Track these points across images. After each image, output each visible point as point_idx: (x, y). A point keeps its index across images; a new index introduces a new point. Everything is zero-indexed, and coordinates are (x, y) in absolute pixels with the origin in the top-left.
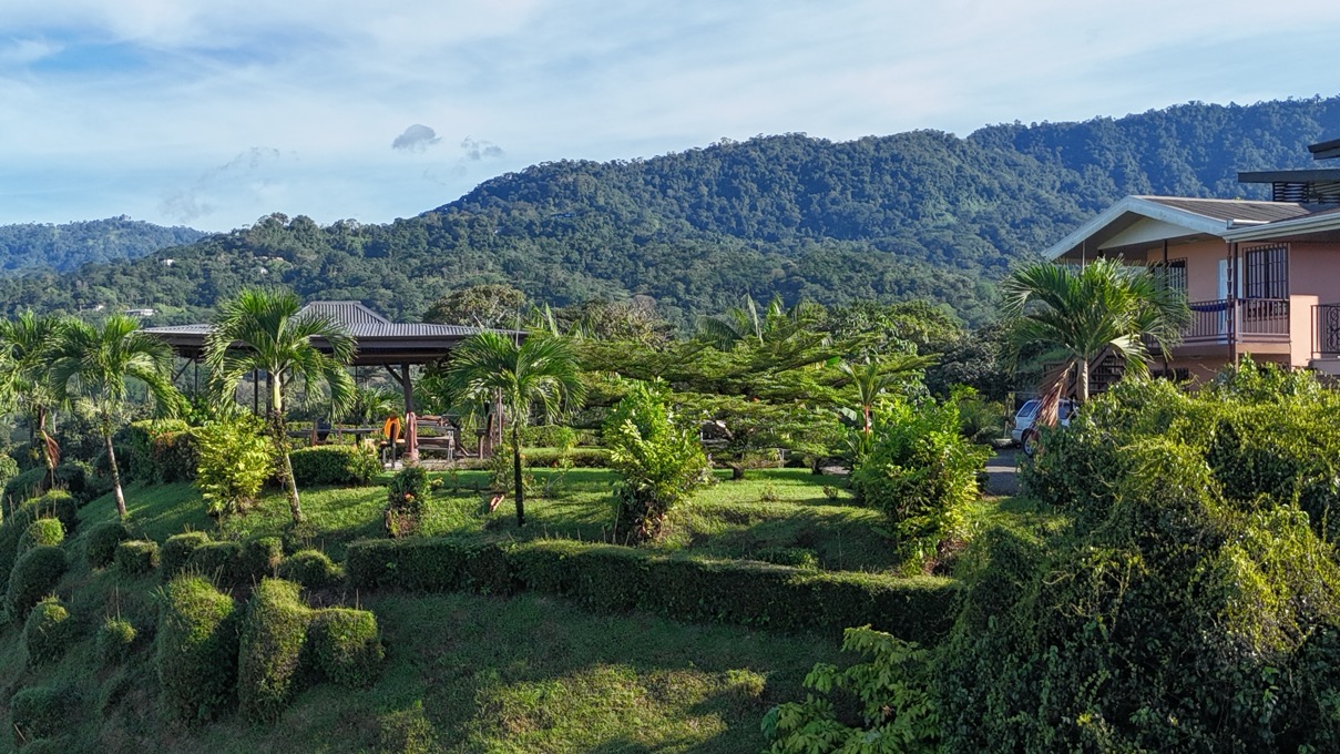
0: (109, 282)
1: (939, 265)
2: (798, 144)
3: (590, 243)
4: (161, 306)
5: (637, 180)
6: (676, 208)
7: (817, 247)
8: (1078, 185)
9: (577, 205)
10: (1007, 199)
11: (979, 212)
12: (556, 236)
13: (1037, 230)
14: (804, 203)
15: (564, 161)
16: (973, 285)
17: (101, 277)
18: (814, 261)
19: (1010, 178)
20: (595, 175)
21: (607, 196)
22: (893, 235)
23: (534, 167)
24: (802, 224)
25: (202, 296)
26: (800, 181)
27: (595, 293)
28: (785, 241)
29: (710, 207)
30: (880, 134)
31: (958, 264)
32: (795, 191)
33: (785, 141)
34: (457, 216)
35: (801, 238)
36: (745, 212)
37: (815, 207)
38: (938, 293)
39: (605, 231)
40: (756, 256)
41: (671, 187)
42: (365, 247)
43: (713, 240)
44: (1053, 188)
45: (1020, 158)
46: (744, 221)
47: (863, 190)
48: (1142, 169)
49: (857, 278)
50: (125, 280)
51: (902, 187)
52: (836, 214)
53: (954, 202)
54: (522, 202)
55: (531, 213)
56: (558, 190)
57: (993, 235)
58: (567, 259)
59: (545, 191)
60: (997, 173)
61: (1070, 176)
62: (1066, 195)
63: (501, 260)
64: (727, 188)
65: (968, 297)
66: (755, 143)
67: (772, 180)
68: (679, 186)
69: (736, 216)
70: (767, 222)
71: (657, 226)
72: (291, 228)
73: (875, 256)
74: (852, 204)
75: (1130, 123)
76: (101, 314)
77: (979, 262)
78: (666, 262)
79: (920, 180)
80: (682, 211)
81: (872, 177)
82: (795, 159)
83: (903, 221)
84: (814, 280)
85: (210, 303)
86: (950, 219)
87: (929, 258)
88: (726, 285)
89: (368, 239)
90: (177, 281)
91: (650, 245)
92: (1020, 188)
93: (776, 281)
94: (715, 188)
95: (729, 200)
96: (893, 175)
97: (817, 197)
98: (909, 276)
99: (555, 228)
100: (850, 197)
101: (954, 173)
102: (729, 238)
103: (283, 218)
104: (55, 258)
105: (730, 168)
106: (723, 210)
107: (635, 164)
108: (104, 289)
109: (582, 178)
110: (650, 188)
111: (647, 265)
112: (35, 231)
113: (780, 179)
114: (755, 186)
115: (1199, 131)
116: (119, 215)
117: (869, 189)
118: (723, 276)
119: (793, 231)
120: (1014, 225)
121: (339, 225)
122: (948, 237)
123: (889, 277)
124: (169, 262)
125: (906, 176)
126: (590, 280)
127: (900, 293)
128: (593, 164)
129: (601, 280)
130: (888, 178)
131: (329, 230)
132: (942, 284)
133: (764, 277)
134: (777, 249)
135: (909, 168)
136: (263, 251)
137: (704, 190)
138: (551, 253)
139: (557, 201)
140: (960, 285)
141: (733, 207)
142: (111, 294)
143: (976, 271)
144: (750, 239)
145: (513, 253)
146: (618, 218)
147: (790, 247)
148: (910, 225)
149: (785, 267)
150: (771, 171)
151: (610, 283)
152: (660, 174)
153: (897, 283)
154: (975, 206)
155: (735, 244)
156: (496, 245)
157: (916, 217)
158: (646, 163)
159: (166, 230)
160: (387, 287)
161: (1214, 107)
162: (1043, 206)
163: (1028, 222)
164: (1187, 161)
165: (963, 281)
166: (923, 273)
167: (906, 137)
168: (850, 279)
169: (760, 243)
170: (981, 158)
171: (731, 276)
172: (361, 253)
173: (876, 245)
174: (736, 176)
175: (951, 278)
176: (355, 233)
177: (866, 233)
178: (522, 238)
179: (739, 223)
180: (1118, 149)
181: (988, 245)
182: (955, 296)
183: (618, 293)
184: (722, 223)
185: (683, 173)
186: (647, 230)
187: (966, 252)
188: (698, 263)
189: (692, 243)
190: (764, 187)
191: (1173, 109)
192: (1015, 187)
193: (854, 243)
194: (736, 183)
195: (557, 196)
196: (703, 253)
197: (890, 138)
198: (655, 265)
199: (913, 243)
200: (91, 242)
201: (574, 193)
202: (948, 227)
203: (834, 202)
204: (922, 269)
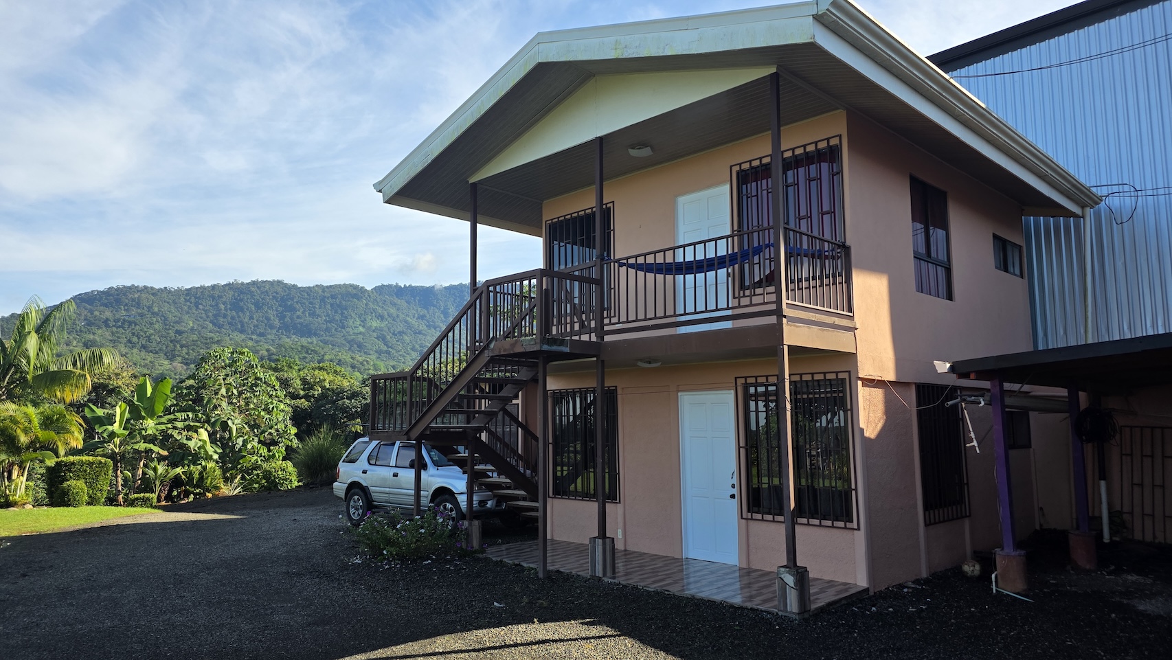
1: (355, 353)
2: (279, 285)
3: (145, 333)
5: (180, 299)
6: (204, 315)
7: (287, 341)
8: (426, 317)
9: (139, 311)
10: (391, 321)
11: (376, 327)
12: (123, 328)
13: (406, 337)
14: (282, 318)
15: (133, 285)
18: (285, 348)
19: (393, 311)
20: (153, 294)
21: (160, 307)
22: (331, 336)
23: (113, 287)
24: (280, 328)
26: (280, 306)
27: (146, 361)
28: (269, 336)
29: (225, 316)
30: (325, 284)
31: (365, 353)
32: (277, 311)
33: (272, 283)
35: (278, 335)
36: (246, 320)
37: (287, 319)
38: (353, 367)
39: (156, 326)
41: (201, 304)
43: (226, 334)
44: (414, 317)
45: (398, 301)
46: (246, 325)
47: (314, 312)
49: (309, 357)
51: (336, 312)
52: (300, 324)
53: (364, 321)
54: (102, 307)
55: (108, 314)
56: (127, 301)
57: (384, 339)
58: (130, 341)
59: (118, 301)
60: (386, 308)
61: (423, 312)
62: (420, 320)
63: (83, 340)
64: (236, 306)
65: (370, 369)
66: (254, 283)
67: (263, 304)
68: (207, 304)
69: (241, 322)
70: (260, 326)
71: (191, 325)
73: (319, 346)
74: (309, 319)
77: (376, 352)
78: (194, 345)
79: (346, 309)
80: (207, 317)
81: (320, 306)
82: (277, 293)
83: (336, 329)
86: (361, 329)
87: (350, 349)
91: (185, 335)
92: (398, 316)
94: (229, 306)
95: (237, 313)
96: (331, 305)
97: (289, 314)
98: (338, 358)
99: (123, 323)
100: (307, 315)
101: (364, 306)
105: (239, 295)
106: (233, 318)
107: (179, 290)
109: (144, 296)
110: (188, 304)
111: (182, 346)
113: (268, 304)
114: (253, 306)
117: (318, 311)
119: (274, 332)
120: (394, 334)
122: (360, 338)
125: (339, 306)
128: (152, 288)
129: (151, 354)
130: (328, 306)
132: (356, 362)
134: (264, 341)
135: (340, 302)
137: (222, 307)
138: (118, 337)
139: (126, 308)
140: (365, 363)
141: (239, 317)
143: (374, 357)
144: (249, 335)
145: (92, 337)
146: (166, 319)
147: (272, 340)
148: (340, 332)
149: (268, 350)
150: (263, 299)
151: (157, 356)
152: (195, 297)
154: (375, 324)
156: (81, 331)
157: (343, 327)
158: (186, 290)
162: (409, 326)
163: (401, 333)
165: (367, 361)
166: (346, 357)
167: (340, 286)
168: (305, 358)
170: (378, 300)
173: (321, 341)
174: (241, 300)
175: (361, 359)
177: (315, 334)
178: (100, 328)
179: (242, 326)
181: (380, 343)
182: (362, 368)
183: (161, 362)
184: (232, 325)
185: (210, 297)
186: (185, 327)
187: (369, 347)
189: (212, 335)
190: (258, 306)
192: (395, 315)
193: (309, 340)
194: (242, 304)
195: (126, 305)
196: (218, 341)
197: (331, 286)
198: (187, 347)
199: (341, 341)
201: (138, 303)
202: (360, 333)
203: (298, 317)
204: (345, 354)
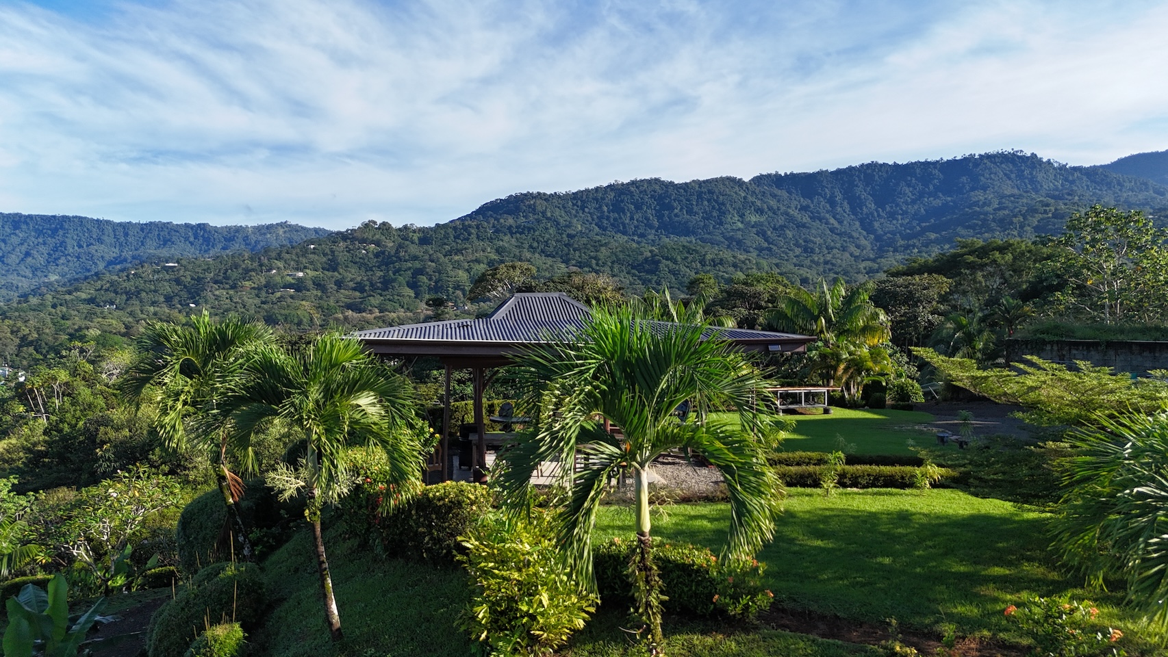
0: (279, 258)
1: (735, 251)
4: (308, 271)
5: (568, 203)
6: (590, 219)
7: (668, 241)
8: (810, 207)
9: (536, 217)
10: (771, 214)
11: (756, 222)
12: (524, 233)
13: (788, 232)
14: (660, 217)
16: (754, 262)
17: (273, 255)
18: (666, 248)
19: (773, 203)
20: (545, 200)
21: (552, 212)
22: (709, 234)
24: (658, 228)
25: (330, 265)
26: (658, 204)
28: (650, 237)
29: (608, 218)
30: (701, 179)
31: (745, 250)
32: (655, 209)
33: (649, 182)
34: (470, 222)
35: (658, 236)
36: (627, 221)
37: (666, 218)
38: (735, 266)
39: (551, 231)
40: (635, 245)
41: (587, 207)
42: (419, 239)
43: (610, 236)
44: (796, 209)
45: (778, 192)
46: (627, 225)
47: (692, 209)
48: (844, 199)
50: (288, 256)
51: (713, 208)
52: (678, 222)
53: (742, 216)
54: (506, 215)
55: (510, 221)
56: (525, 208)
57: (762, 233)
58: (531, 247)
59: (518, 209)
60: (766, 200)
61: (805, 202)
62: (803, 212)
64: (617, 207)
66: (633, 183)
67: (642, 203)
68: (592, 206)
69: (622, 223)
70: (640, 227)
71: (580, 228)
72: (379, 228)
73: (700, 245)
74: (686, 217)
75: (839, 173)
76: (274, 275)
77: (757, 249)
78: (585, 248)
79: (723, 204)
80: (593, 220)
81: (697, 202)
82: (655, 192)
83: (714, 227)
84: (667, 259)
85: (335, 270)
87: (729, 247)
88: (618, 261)
89: (421, 235)
90: (316, 257)
91: (576, 239)
92: (778, 209)
93: (646, 259)
94: (611, 208)
95: (619, 214)
96: (709, 201)
97: (666, 212)
98: (719, 257)
99: (524, 229)
100: (685, 213)
101: (743, 200)
102: (619, 235)
103: (375, 223)
104: (249, 244)
105: (620, 196)
106: (615, 219)
107: (567, 194)
108: (276, 261)
110: (575, 207)
111: (575, 250)
112: (238, 229)
113: (647, 203)
114: (633, 207)
115: (877, 177)
116: (284, 221)
117: (695, 209)
118: (616, 256)
119: (653, 231)
120: (774, 229)
121: (405, 227)
122: (739, 235)
123: (709, 257)
124: (312, 246)
125: (716, 201)
126: (543, 258)
127: (714, 266)
128: (545, 194)
130: (706, 203)
131: (400, 229)
133: (640, 257)
134: (645, 241)
135: (718, 197)
136: (363, 241)
137: (605, 209)
138: (522, 243)
139: (525, 214)
140: (747, 262)
141: (621, 218)
142: (280, 264)
143: (755, 254)
144: (630, 235)
145: (501, 243)
146: (558, 224)
147: (652, 240)
148: (718, 228)
149: (651, 251)
150: (642, 199)
151: (555, 260)
152: (580, 199)
153: (713, 260)
154: (754, 218)
155: (622, 239)
156: (492, 238)
157: (721, 224)
159: (310, 229)
160: (432, 261)
161: (885, 165)
162: (791, 219)
163: (782, 227)
164: (869, 194)
166: (727, 255)
167: (716, 180)
168: (686, 258)
169: (636, 238)
170: (757, 192)
171: (621, 256)
172: (417, 242)
173: (699, 239)
175: (742, 257)
176: (414, 231)
177: (694, 233)
178: (505, 234)
179: (625, 227)
180: (832, 187)
181: (760, 240)
182: (745, 267)
184: (615, 227)
185: (593, 199)
186: (574, 231)
187: (748, 243)
188: (603, 249)
189: (599, 238)
190: (638, 206)
191: (862, 165)
192: (775, 207)
193: (687, 238)
194: (622, 205)
195: (524, 211)
196: (605, 243)
197: (707, 180)
198: (579, 250)
199: (720, 238)
200: (269, 236)
201: (534, 210)
202: (739, 230)
203: (676, 215)
204: (726, 252)
